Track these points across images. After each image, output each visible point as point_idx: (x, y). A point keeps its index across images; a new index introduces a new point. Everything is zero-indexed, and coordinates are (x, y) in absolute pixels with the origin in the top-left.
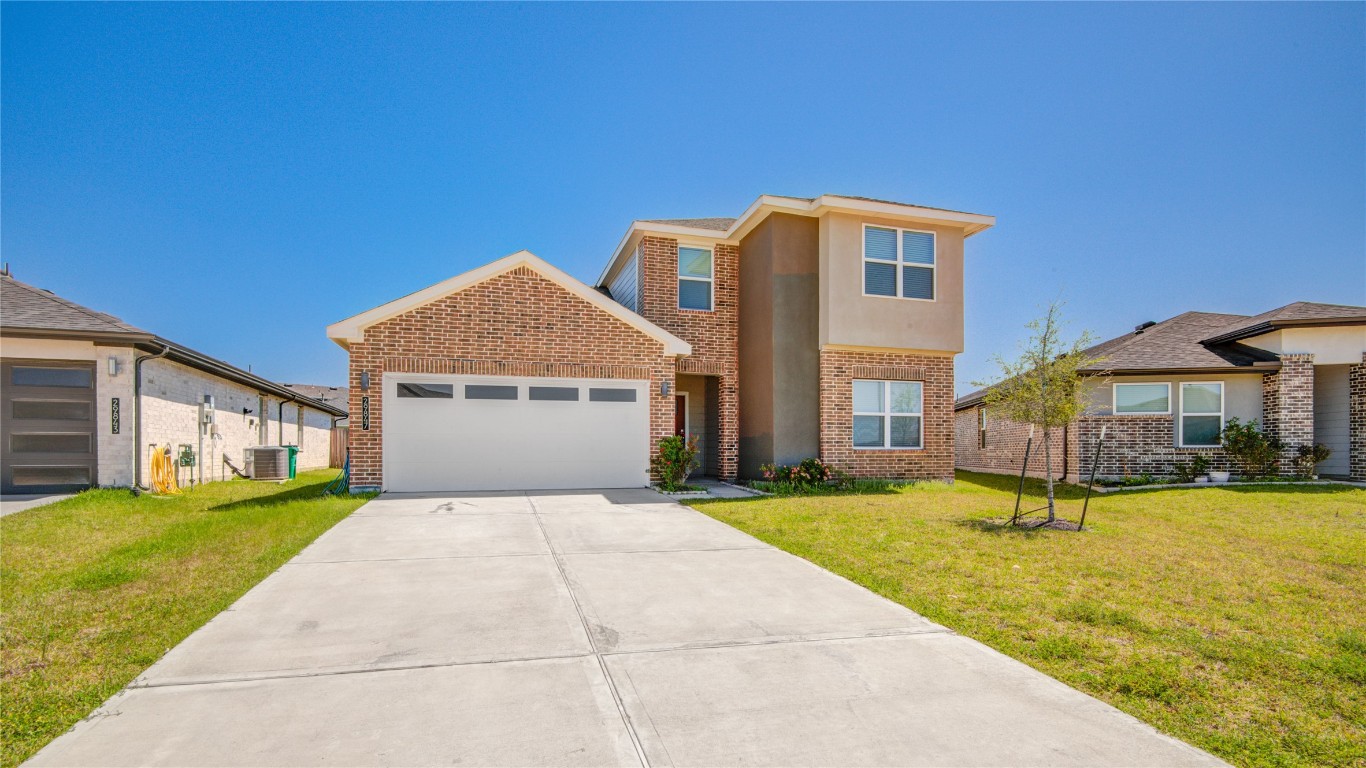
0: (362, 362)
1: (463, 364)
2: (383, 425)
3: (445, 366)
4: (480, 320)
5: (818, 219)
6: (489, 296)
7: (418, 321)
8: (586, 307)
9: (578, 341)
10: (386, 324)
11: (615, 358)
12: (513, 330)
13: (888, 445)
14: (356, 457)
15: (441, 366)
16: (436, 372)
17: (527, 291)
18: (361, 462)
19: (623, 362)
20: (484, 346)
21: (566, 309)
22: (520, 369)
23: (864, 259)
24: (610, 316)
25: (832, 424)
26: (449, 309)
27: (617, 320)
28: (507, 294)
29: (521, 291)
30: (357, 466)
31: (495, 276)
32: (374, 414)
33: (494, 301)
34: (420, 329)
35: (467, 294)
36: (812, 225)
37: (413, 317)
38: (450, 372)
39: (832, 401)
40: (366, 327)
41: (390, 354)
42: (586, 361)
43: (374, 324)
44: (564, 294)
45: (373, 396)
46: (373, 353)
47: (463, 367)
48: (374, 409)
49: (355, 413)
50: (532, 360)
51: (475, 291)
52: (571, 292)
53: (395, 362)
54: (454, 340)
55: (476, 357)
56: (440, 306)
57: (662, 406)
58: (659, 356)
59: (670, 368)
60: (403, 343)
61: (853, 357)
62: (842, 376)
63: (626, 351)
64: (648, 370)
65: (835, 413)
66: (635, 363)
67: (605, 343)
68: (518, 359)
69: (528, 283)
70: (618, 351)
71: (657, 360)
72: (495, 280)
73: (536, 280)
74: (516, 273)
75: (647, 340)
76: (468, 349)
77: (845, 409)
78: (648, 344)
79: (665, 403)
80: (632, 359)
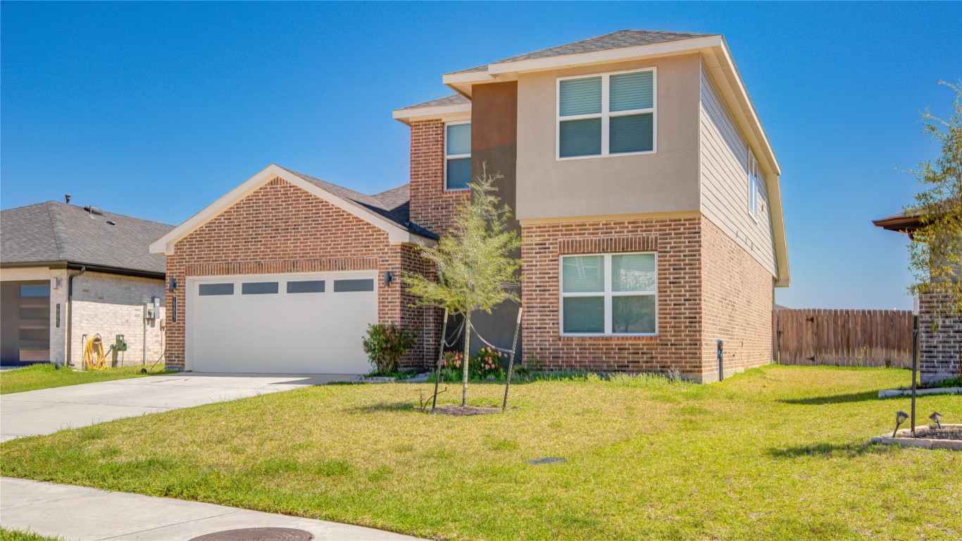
0: (173, 269)
1: (235, 265)
2: (186, 318)
3: (223, 268)
4: (247, 228)
5: (517, 82)
6: (253, 207)
7: (207, 234)
8: (324, 206)
9: (318, 238)
10: (187, 238)
11: (348, 251)
12: (269, 234)
13: (608, 331)
14: (168, 343)
15: (221, 269)
16: (217, 274)
17: (280, 198)
18: (172, 347)
19: (354, 255)
20: (249, 249)
21: (308, 210)
22: (274, 267)
23: (559, 119)
24: (343, 211)
25: (533, 307)
26: (226, 221)
27: (350, 214)
28: (265, 202)
29: (276, 198)
30: (169, 351)
31: (256, 189)
32: (180, 309)
33: (256, 210)
34: (208, 240)
35: (238, 206)
37: (203, 230)
38: (227, 274)
39: (533, 282)
40: (175, 242)
41: (189, 262)
42: (323, 256)
43: (180, 240)
44: (307, 196)
45: (179, 296)
46: (179, 262)
48: (179, 306)
49: (169, 310)
50: (282, 258)
51: (244, 204)
53: (192, 268)
54: (229, 246)
55: (243, 259)
56: (221, 219)
57: (388, 295)
58: (386, 246)
59: (396, 257)
60: (197, 253)
61: (558, 231)
62: (545, 253)
63: (357, 243)
64: (376, 260)
65: (536, 295)
66: (365, 254)
67: (340, 237)
68: (272, 258)
69: (280, 191)
70: (351, 244)
71: (384, 249)
72: (257, 192)
73: (286, 187)
74: (272, 184)
75: (375, 231)
76: (238, 253)
77: (549, 290)
78: (377, 235)
79: (392, 291)
80: (362, 250)
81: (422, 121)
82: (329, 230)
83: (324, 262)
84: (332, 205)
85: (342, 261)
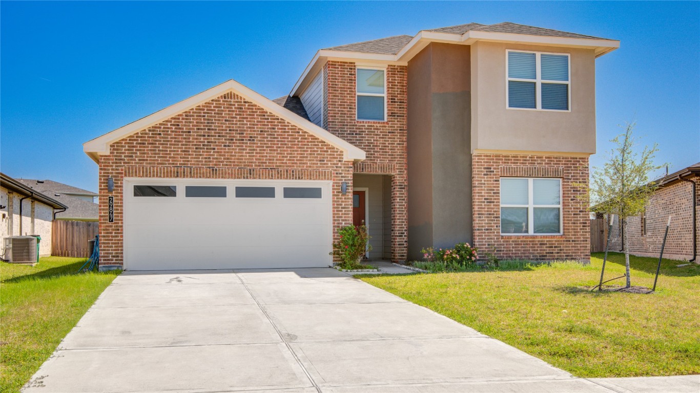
0: (109, 170)
1: (184, 169)
2: (124, 218)
3: (171, 171)
4: (197, 135)
5: (469, 47)
6: (204, 116)
7: (150, 137)
8: (280, 122)
9: (274, 150)
10: (126, 140)
11: (304, 163)
12: (223, 143)
13: (531, 232)
14: (104, 243)
15: (167, 172)
16: (164, 177)
17: (233, 111)
18: (108, 247)
19: (310, 167)
20: (201, 155)
21: (264, 125)
22: (229, 173)
23: (508, 79)
24: (299, 129)
25: (482, 214)
26: (174, 127)
27: (305, 132)
28: (218, 114)
29: (229, 111)
30: (104, 250)
31: (209, 100)
32: (117, 210)
33: (208, 120)
34: (152, 144)
35: (187, 115)
36: (465, 50)
37: (146, 134)
38: (174, 177)
39: (482, 196)
40: (111, 143)
41: (129, 163)
42: (280, 166)
43: (117, 141)
44: (263, 112)
45: (117, 196)
46: (116, 163)
47: (184, 172)
48: (117, 206)
49: (104, 209)
50: (238, 165)
51: (193, 112)
52: (269, 111)
53: (132, 169)
54: (178, 151)
55: (194, 164)
56: (167, 125)
57: (342, 202)
58: (340, 161)
59: (349, 171)
60: (138, 154)
61: (500, 160)
62: (491, 175)
63: (313, 157)
64: (331, 173)
65: (485, 205)
66: (320, 167)
67: (296, 151)
68: (227, 165)
69: (234, 105)
70: (307, 157)
71: (338, 164)
72: (209, 103)
73: (241, 102)
74: (225, 98)
75: (330, 148)
76: (188, 158)
77: (494, 202)
78: (331, 151)
79: (345, 199)
80: (317, 164)
81: (338, 62)
82: (286, 144)
83: (281, 171)
84: (288, 123)
85: (299, 171)
